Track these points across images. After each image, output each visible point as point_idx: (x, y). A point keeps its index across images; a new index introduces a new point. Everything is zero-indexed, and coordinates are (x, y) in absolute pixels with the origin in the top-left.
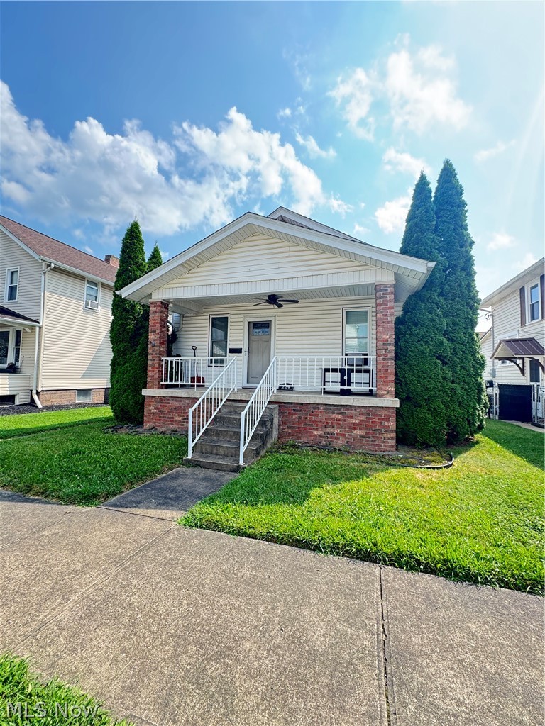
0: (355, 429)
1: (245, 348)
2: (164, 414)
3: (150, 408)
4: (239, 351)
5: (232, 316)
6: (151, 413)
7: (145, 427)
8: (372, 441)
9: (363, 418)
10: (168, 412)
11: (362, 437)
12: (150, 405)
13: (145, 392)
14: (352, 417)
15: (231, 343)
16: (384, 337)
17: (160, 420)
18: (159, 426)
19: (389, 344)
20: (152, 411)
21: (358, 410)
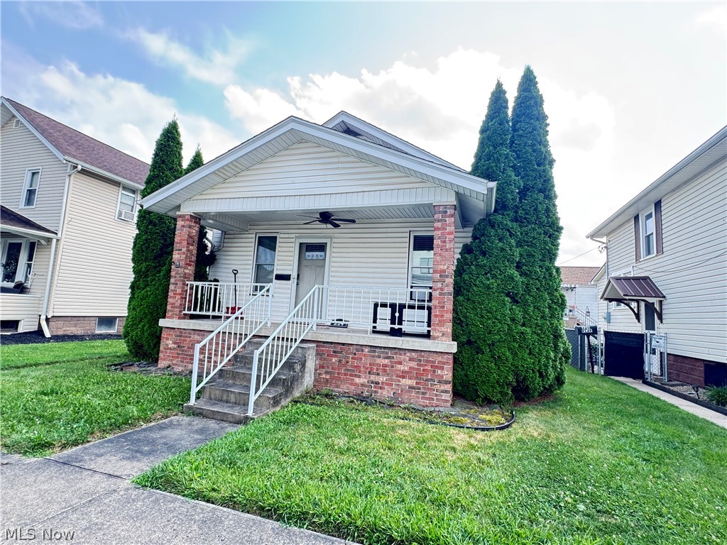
0: (404, 377)
1: (294, 275)
2: (183, 351)
3: (168, 342)
4: (287, 278)
5: (282, 236)
6: (168, 349)
7: (159, 366)
8: (423, 393)
9: (414, 364)
10: (188, 348)
11: (411, 387)
12: (167, 339)
13: (162, 323)
14: (400, 363)
15: (278, 267)
16: (442, 267)
17: (177, 357)
18: (176, 365)
19: (447, 276)
20: (170, 346)
21: (408, 354)
